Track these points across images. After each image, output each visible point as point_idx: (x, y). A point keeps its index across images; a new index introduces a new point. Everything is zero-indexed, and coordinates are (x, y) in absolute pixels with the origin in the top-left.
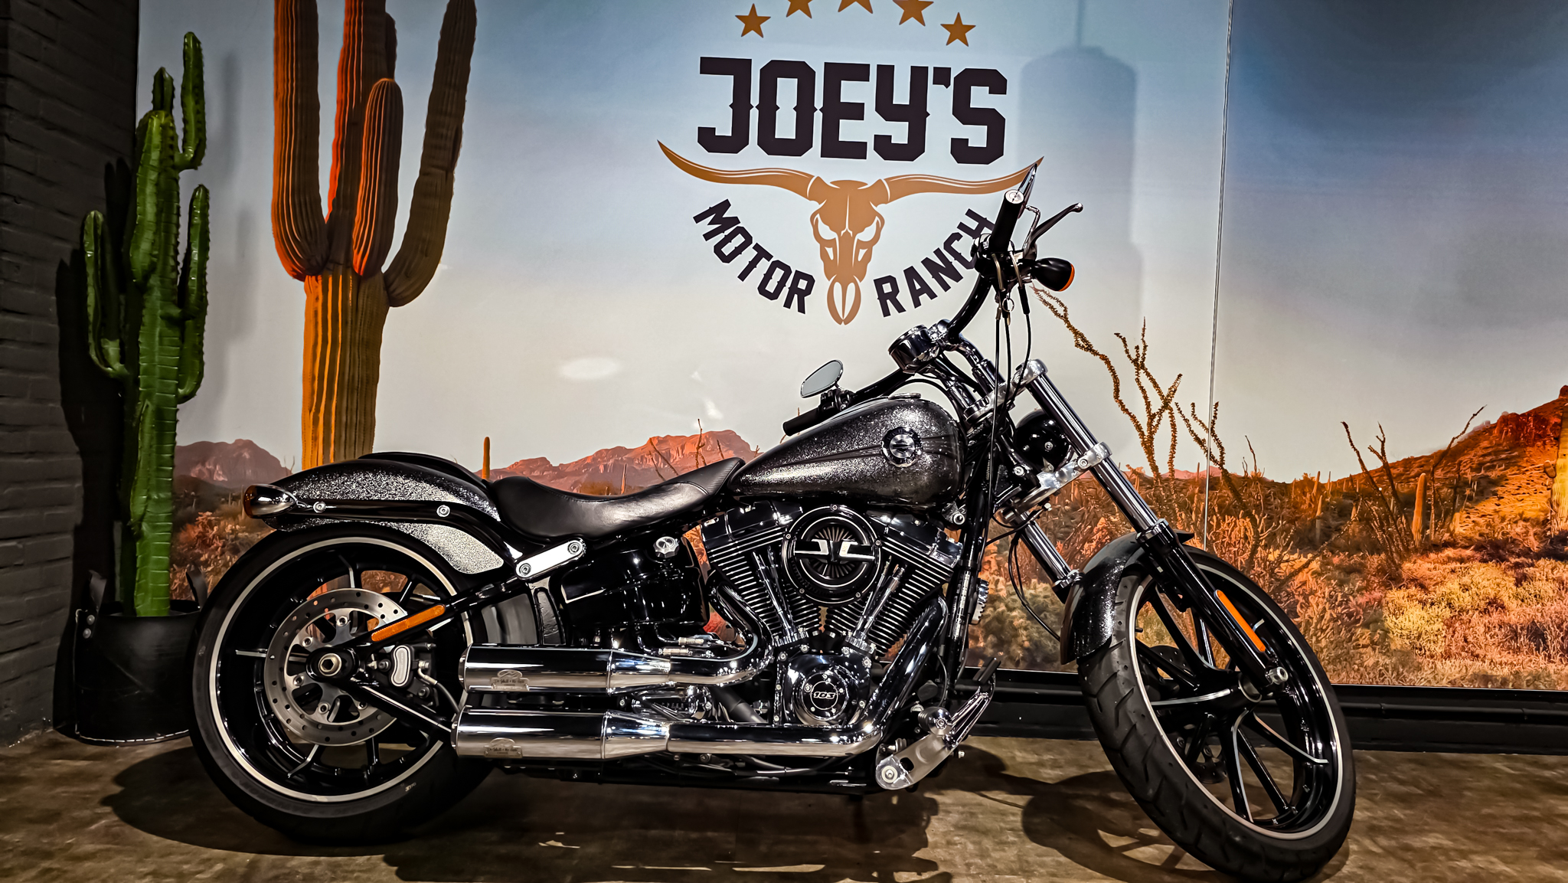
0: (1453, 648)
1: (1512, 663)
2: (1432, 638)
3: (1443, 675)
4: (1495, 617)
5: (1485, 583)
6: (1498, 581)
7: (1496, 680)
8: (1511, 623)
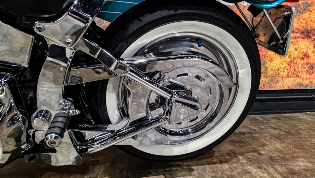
0: (290, 74)
1: (310, 78)
2: (283, 70)
3: (286, 84)
4: (306, 61)
5: (303, 47)
6: (308, 46)
7: (304, 85)
8: (311, 63)
